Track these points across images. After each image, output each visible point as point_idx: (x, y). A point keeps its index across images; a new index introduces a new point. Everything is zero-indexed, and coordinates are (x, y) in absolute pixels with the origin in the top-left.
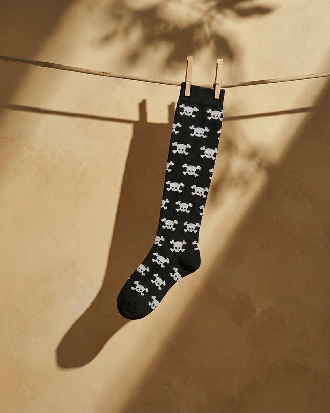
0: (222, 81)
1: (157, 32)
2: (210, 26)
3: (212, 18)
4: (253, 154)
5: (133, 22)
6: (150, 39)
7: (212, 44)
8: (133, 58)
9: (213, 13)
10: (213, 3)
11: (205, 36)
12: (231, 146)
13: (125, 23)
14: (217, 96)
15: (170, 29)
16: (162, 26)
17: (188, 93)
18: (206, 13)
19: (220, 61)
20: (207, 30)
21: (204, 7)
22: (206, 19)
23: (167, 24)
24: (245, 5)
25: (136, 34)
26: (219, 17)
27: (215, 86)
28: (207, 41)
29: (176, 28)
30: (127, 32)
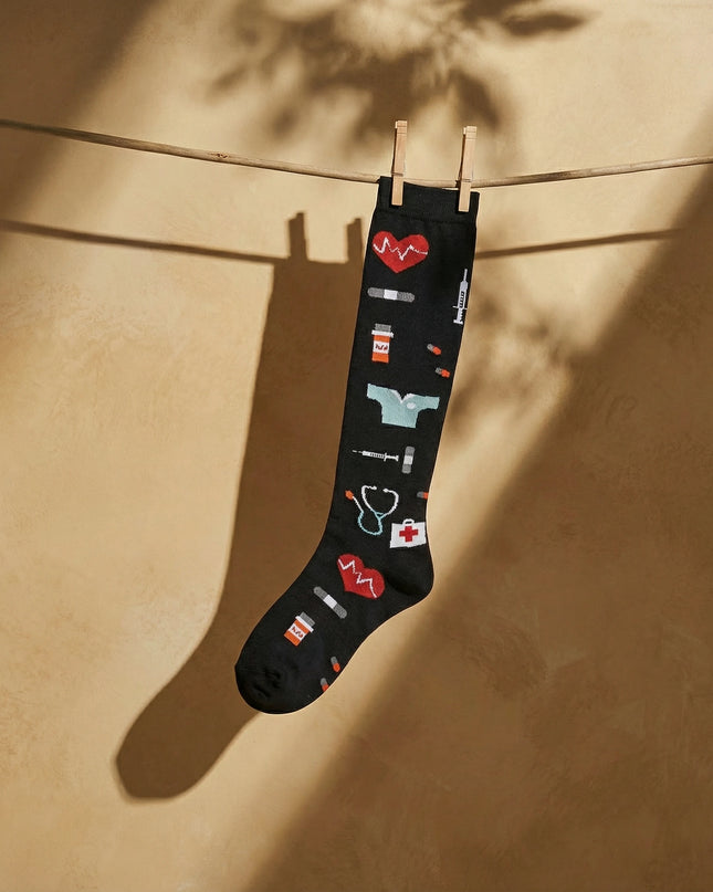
0: (474, 174)
1: (335, 69)
2: (447, 55)
3: (452, 39)
4: (540, 331)
5: (282, 47)
6: (319, 85)
7: (452, 94)
8: (283, 124)
9: (456, 26)
10: (455, 7)
11: (438, 78)
12: (491, 312)
13: (264, 49)
14: (464, 206)
15: (362, 62)
16: (344, 56)
17: (397, 199)
18: (440, 27)
19: (470, 131)
20: (442, 66)
21: (436, 14)
22: (439, 40)
23: (355, 52)
24: (525, 11)
25: (289, 74)
26: (468, 36)
27: (458, 184)
28: (440, 88)
29: (375, 60)
30: (267, 68)
